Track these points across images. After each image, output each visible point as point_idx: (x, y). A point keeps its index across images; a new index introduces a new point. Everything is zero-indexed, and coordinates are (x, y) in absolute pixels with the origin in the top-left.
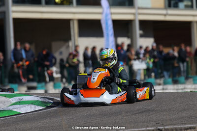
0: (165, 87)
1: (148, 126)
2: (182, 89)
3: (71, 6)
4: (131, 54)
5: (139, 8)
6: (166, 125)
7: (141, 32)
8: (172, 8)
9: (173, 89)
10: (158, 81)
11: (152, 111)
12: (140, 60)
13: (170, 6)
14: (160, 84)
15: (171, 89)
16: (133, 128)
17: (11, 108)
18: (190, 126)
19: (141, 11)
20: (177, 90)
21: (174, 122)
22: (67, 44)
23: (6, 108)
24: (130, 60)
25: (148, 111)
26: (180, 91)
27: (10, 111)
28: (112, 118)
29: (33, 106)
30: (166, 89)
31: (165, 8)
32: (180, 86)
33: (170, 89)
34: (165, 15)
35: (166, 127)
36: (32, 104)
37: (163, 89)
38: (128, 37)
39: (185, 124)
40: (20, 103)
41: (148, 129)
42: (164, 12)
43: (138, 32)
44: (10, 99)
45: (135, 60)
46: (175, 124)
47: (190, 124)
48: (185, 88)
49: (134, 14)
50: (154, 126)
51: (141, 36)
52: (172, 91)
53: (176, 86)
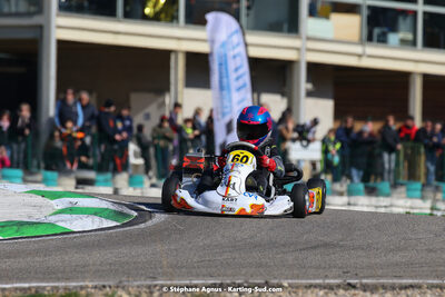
0: (353, 199)
1: (326, 277)
2: (386, 207)
3: (175, 24)
4: (287, 128)
5: (309, 39)
6: (364, 277)
7: (310, 86)
8: (375, 43)
9: (368, 206)
10: (337, 187)
11: (335, 246)
12: (305, 143)
13: (370, 38)
14: (341, 194)
15: (364, 204)
16: (298, 277)
17: (53, 219)
18: (410, 281)
19: (311, 45)
20: (377, 207)
21: (380, 272)
22: (160, 100)
23: (43, 219)
24: (284, 139)
25: (326, 245)
26: (383, 210)
27: (52, 225)
28: (254, 254)
29: (97, 219)
30: (355, 205)
31: (361, 42)
32: (383, 201)
33: (362, 205)
34: (360, 56)
35: (364, 281)
36: (95, 214)
37: (349, 204)
38: (283, 94)
39: (400, 277)
40: (71, 210)
41: (327, 281)
42: (358, 49)
43: (303, 85)
44: (53, 202)
45: (294, 140)
46: (381, 277)
47: (411, 277)
48: (391, 206)
49: (298, 49)
50: (339, 276)
51: (309, 94)
52: (365, 209)
53: (373, 200)
